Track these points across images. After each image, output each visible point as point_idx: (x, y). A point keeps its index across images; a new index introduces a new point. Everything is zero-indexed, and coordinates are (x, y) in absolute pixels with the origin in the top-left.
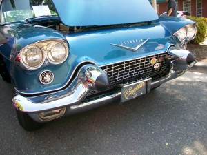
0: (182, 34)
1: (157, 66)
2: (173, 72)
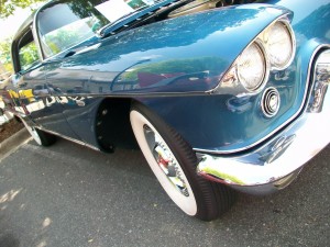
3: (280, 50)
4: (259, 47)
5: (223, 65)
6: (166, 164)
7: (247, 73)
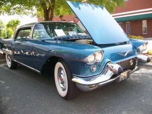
1: (132, 64)
2: (137, 67)
3: (99, 57)
4: (95, 55)
5: (85, 56)
7: (90, 59)
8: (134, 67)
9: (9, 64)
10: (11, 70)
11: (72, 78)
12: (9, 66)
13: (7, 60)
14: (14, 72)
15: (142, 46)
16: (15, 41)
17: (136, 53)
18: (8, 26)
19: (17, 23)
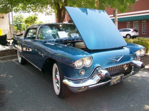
0: (138, 53)
1: (126, 69)
2: (133, 72)
6: (57, 80)
8: (131, 71)
9: (20, 59)
10: (21, 66)
11: (63, 79)
12: (20, 61)
13: (19, 56)
14: (23, 67)
15: (138, 51)
16: (24, 39)
17: (132, 58)
18: (27, 22)
19: (35, 19)
